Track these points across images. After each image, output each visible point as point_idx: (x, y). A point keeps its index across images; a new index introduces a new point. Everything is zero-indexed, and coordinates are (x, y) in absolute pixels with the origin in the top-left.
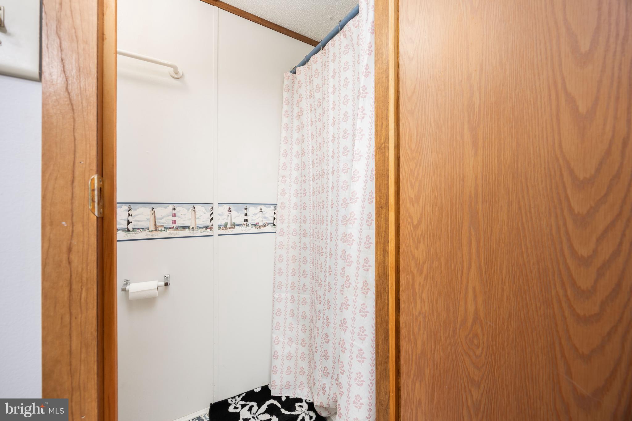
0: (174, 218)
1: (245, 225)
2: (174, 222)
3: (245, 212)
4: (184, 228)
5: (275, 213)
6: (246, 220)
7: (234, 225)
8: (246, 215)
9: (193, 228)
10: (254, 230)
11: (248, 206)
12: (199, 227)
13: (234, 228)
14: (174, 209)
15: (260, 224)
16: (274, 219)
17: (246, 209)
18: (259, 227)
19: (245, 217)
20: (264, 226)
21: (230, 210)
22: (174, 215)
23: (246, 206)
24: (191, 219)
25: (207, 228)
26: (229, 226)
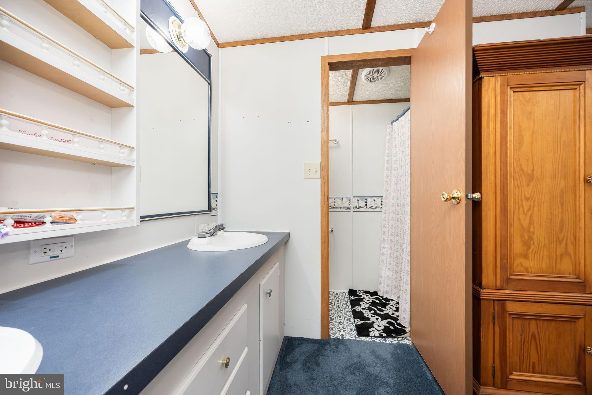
0: (335, 203)
1: (366, 208)
2: (335, 205)
3: (366, 201)
4: (338, 208)
5: (382, 202)
6: (366, 205)
7: (360, 207)
8: (366, 202)
9: (342, 208)
10: (370, 210)
11: (367, 198)
12: (345, 208)
13: (360, 208)
14: (335, 199)
15: (374, 207)
16: (382, 205)
17: (366, 199)
18: (373, 209)
19: (366, 204)
20: (376, 208)
21: (358, 200)
22: (335, 202)
23: (366, 198)
24: (341, 204)
25: (348, 208)
26: (358, 208)
